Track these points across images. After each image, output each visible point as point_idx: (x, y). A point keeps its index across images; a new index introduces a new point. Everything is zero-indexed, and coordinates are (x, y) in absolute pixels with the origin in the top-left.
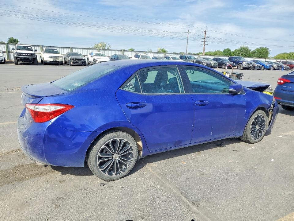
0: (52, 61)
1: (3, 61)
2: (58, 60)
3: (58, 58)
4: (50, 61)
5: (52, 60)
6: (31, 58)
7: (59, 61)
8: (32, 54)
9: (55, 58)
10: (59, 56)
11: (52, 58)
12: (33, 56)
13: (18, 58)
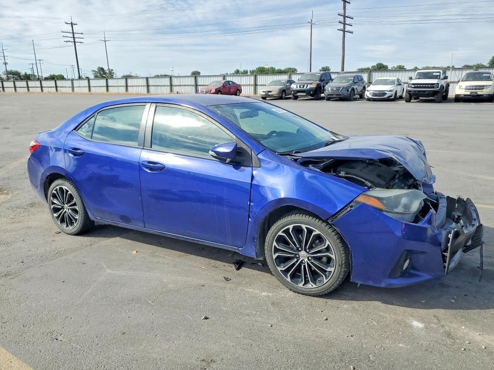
0: (469, 95)
1: (393, 97)
2: (480, 92)
3: (482, 89)
4: (465, 95)
5: (468, 93)
6: (432, 91)
7: (482, 95)
8: (433, 84)
9: (475, 89)
10: (484, 86)
11: (469, 90)
12: (434, 88)
13: (411, 91)
